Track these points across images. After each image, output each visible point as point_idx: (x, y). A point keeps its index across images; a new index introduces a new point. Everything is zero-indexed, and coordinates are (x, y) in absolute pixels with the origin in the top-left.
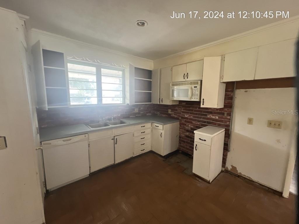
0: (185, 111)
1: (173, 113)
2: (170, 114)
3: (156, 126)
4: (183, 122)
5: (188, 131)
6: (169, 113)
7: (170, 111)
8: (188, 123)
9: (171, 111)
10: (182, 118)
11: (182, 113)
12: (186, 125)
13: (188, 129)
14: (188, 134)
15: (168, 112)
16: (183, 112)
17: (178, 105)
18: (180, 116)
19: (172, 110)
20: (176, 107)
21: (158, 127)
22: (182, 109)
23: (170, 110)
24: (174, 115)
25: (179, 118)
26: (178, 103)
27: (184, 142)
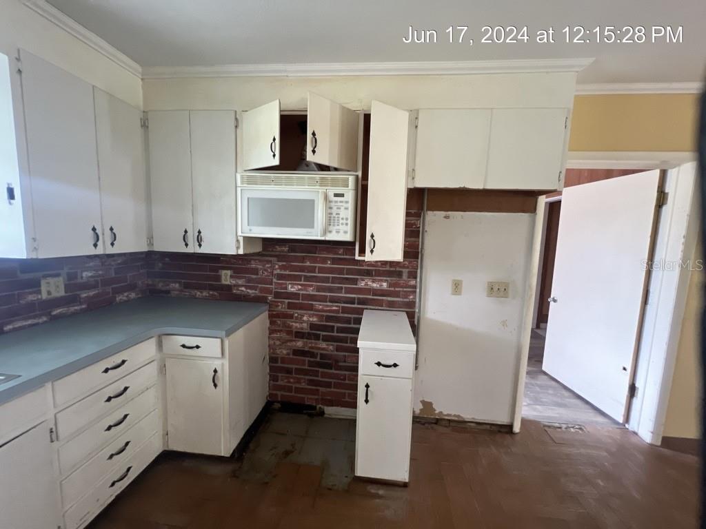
0: (287, 272)
1: (240, 282)
2: (229, 288)
3: (184, 346)
4: (282, 307)
5: (300, 335)
6: (224, 282)
7: (226, 277)
8: (299, 311)
9: (231, 277)
10: (277, 295)
11: (275, 280)
12: (291, 316)
13: (302, 329)
14: (299, 344)
15: (218, 278)
16: (280, 277)
17: (258, 254)
18: (269, 291)
19: (237, 272)
20: (253, 262)
21: (198, 347)
22: (277, 266)
23: (229, 272)
24: (247, 287)
25: (266, 298)
26: (258, 248)
27: (289, 371)
